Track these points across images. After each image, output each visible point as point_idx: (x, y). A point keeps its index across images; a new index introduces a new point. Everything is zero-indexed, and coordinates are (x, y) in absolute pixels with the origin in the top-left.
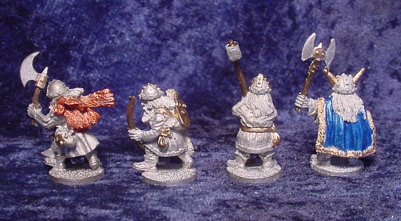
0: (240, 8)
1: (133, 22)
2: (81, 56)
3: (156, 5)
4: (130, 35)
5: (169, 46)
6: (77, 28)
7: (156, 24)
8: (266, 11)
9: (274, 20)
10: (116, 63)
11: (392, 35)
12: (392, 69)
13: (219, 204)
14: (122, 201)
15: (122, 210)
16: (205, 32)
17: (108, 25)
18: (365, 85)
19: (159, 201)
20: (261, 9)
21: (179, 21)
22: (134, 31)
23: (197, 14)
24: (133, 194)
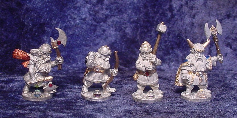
0: (142, 5)
1: (81, 12)
2: (51, 30)
3: (94, 3)
4: (79, 19)
5: (101, 26)
6: (49, 15)
7: (94, 14)
8: (156, 8)
9: (160, 13)
10: (71, 35)
11: (227, 22)
12: (227, 42)
13: (126, 112)
14: (72, 109)
15: (72, 114)
16: (122, 18)
17: (67, 13)
18: (212, 50)
19: (93, 110)
20: (154, 6)
21: (107, 12)
22: (81, 17)
23: (117, 8)
24: (79, 106)
